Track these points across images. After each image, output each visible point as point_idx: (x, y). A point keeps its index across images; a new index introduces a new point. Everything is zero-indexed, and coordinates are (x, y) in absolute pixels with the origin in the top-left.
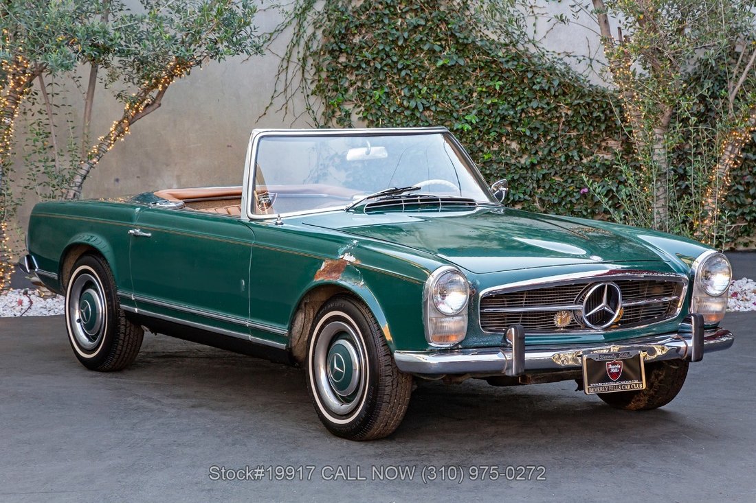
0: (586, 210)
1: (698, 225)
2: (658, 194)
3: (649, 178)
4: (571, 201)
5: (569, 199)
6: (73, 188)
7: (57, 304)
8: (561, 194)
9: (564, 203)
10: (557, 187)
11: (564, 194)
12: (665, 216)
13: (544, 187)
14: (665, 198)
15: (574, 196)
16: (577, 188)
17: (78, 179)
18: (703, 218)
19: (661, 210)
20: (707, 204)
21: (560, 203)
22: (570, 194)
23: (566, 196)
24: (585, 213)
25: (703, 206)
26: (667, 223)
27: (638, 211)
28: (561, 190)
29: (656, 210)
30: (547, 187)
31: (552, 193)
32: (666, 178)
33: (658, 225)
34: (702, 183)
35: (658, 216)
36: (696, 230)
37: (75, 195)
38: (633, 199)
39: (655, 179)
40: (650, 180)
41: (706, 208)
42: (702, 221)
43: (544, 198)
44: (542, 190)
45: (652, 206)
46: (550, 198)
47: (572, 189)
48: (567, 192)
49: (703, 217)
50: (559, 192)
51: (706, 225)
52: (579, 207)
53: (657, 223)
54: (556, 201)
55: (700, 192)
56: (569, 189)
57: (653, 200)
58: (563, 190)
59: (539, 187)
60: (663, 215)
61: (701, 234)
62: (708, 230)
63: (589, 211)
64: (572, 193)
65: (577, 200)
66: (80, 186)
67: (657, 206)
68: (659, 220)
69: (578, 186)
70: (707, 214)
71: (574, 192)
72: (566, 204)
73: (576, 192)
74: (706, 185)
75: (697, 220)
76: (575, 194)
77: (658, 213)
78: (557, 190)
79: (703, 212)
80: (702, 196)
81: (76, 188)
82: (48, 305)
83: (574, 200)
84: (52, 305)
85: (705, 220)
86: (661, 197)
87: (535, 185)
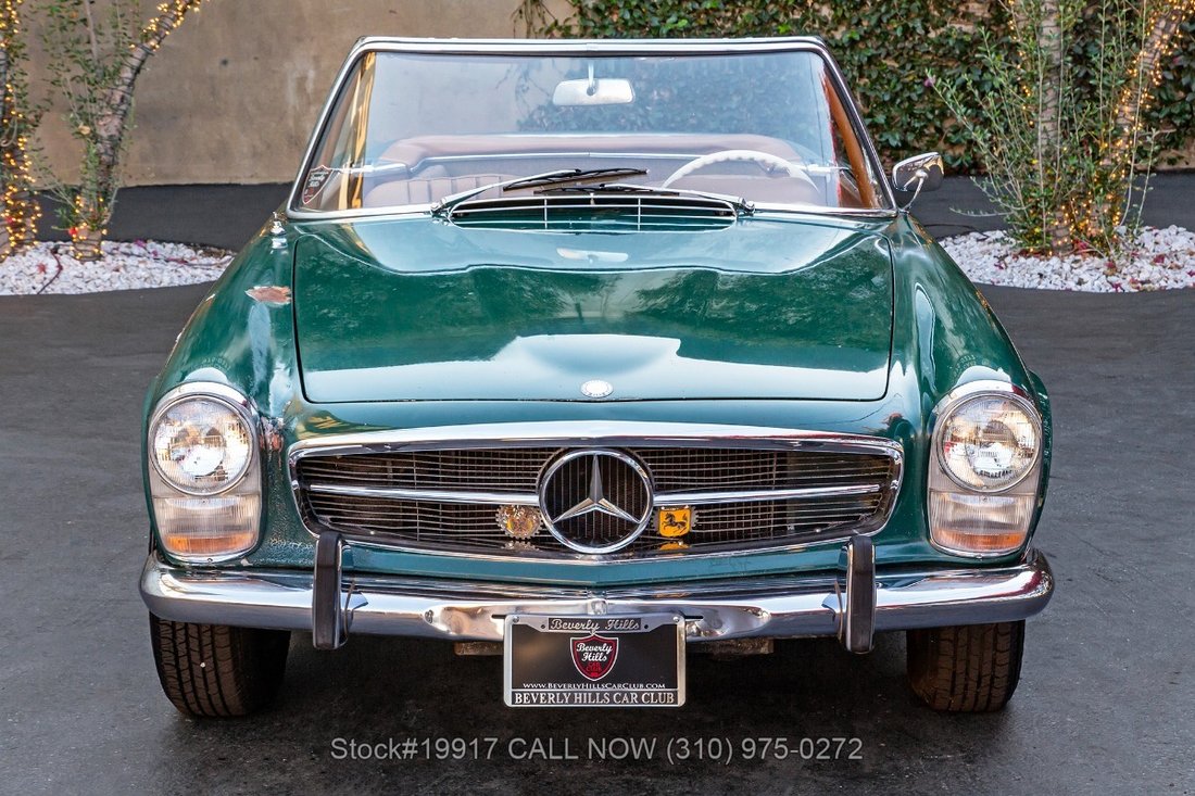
0: (932, 112)
1: (1106, 149)
2: (1046, 101)
3: (1032, 76)
4: (909, 99)
5: (906, 94)
6: (120, 88)
7: (100, 271)
8: (895, 87)
9: (898, 101)
10: (889, 76)
11: (899, 87)
12: (1056, 136)
13: (869, 77)
14: (1056, 107)
15: (915, 91)
16: (919, 77)
17: (127, 74)
18: (1115, 138)
19: (1049, 126)
20: (1121, 115)
21: (892, 101)
22: (908, 87)
23: (902, 90)
24: (930, 116)
25: (1116, 117)
26: (1058, 147)
27: (1012, 126)
28: (894, 81)
29: (1041, 127)
30: (874, 76)
31: (882, 85)
32: (1059, 74)
33: (1044, 150)
34: (1116, 81)
35: (1044, 136)
36: (1103, 157)
37: (122, 98)
38: (1005, 108)
39: (1041, 77)
40: (1034, 79)
41: (1120, 121)
42: (1113, 143)
43: (868, 93)
44: (867, 80)
45: (1035, 119)
46: (878, 93)
47: (911, 78)
48: (904, 84)
49: (1115, 136)
50: (892, 84)
51: (1119, 148)
52: (921, 106)
53: (1042, 146)
54: (887, 98)
55: (1112, 95)
56: (907, 80)
57: (1037, 112)
58: (898, 81)
59: (861, 76)
60: (1051, 134)
61: (1110, 163)
62: (1122, 156)
63: (937, 112)
64: (912, 86)
65: (919, 96)
66: (131, 84)
67: (1044, 119)
68: (1045, 142)
69: (921, 74)
70: (1121, 130)
71: (915, 83)
72: (902, 102)
73: (918, 84)
74: (1122, 85)
75: (1105, 140)
76: (916, 86)
77: (1045, 131)
78: (889, 81)
79: (1115, 129)
80: (1116, 101)
81: (124, 88)
82: (86, 273)
83: (914, 97)
84: (93, 272)
85: (1117, 141)
86: (1049, 105)
87: (856, 73)
